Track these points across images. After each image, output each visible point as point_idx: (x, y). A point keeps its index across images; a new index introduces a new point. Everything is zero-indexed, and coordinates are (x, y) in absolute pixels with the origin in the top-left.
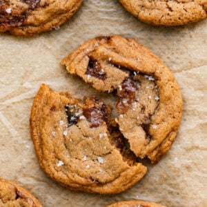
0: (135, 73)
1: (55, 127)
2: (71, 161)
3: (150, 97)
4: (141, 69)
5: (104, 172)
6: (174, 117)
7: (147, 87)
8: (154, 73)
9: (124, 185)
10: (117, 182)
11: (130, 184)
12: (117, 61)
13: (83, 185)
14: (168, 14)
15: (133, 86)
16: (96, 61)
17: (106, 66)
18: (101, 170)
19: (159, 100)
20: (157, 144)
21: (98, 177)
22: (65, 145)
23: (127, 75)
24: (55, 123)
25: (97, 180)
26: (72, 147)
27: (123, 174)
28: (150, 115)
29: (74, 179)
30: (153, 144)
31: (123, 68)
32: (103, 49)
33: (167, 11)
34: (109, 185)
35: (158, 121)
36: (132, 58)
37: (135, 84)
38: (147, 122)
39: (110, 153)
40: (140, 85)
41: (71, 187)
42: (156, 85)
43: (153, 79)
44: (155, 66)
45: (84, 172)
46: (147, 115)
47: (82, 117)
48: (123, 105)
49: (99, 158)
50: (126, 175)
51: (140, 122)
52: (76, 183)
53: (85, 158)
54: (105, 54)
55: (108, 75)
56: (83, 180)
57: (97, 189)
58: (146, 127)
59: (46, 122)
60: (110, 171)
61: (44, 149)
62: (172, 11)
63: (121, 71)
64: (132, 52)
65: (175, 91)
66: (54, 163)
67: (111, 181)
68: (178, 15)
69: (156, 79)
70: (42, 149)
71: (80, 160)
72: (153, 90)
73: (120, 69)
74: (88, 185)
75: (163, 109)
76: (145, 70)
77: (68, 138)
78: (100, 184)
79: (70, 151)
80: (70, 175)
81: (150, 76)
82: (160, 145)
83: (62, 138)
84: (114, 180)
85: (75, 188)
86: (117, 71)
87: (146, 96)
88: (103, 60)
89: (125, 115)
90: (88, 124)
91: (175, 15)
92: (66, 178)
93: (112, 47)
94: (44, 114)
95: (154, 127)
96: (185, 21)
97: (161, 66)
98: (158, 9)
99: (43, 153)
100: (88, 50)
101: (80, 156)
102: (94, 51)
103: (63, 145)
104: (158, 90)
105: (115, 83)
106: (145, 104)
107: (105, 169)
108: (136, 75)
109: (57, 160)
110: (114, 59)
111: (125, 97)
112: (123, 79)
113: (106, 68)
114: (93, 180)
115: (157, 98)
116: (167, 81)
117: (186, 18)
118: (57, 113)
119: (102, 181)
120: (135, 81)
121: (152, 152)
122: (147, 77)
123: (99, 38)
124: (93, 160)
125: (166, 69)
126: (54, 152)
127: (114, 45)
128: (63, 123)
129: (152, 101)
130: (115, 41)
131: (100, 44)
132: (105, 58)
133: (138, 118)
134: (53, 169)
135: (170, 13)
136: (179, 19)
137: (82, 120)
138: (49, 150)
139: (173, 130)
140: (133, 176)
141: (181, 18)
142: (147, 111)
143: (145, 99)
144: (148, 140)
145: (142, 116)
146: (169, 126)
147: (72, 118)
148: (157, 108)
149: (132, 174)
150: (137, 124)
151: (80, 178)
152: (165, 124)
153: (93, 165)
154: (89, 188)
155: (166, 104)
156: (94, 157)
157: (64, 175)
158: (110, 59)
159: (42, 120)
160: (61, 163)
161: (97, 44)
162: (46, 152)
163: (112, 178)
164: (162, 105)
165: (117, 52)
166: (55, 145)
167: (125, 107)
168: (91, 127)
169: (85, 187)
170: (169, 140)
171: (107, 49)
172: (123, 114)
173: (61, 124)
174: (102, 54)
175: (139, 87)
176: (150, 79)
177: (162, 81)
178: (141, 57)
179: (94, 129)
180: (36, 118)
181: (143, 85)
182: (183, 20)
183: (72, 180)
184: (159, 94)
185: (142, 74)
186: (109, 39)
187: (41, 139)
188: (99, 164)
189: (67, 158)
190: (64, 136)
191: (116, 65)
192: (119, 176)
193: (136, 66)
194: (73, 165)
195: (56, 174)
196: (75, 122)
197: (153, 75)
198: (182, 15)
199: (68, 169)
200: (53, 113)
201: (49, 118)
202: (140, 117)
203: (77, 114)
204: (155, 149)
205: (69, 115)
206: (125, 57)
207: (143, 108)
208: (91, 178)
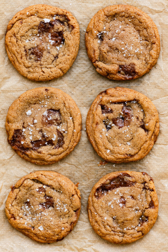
0: (126, 103)
1: (101, 133)
2: (114, 148)
3: (138, 111)
4: (128, 100)
5: (132, 149)
6: (154, 116)
7: (135, 107)
8: (135, 99)
9: (144, 153)
10: (140, 152)
11: (147, 152)
12: (114, 101)
13: (123, 159)
14: (43, 75)
15: (128, 109)
16: (104, 105)
17: (110, 106)
18: (130, 149)
19: (143, 111)
20: (152, 133)
21: (130, 153)
22: (108, 141)
23: (122, 105)
24: (100, 131)
25: (130, 155)
26: (112, 141)
27: (142, 147)
28: (142, 120)
29: (118, 157)
30: (150, 133)
31: (119, 103)
32: (105, 98)
33: (42, 73)
34: (137, 155)
35: (147, 121)
36: (121, 96)
37: (128, 108)
38: (142, 124)
39: (132, 139)
40: (131, 107)
41: (117, 162)
42: (138, 104)
43: (136, 102)
44: (134, 95)
45: (122, 152)
46: (141, 120)
47: (113, 125)
48: (127, 121)
49: (128, 143)
50: (144, 147)
51: (139, 126)
52: (120, 159)
53: (120, 145)
54: (107, 100)
55: (113, 110)
56: (122, 156)
57: (131, 159)
58: (143, 127)
59: (95, 132)
60: (135, 148)
61: (98, 146)
62: (44, 73)
63: (118, 105)
64: (120, 93)
65: (149, 103)
66: (106, 152)
67: (137, 153)
68: (48, 75)
69: (137, 101)
70: (97, 146)
71: (118, 146)
72: (138, 107)
73: (118, 104)
74: (126, 158)
75: (147, 114)
76: (130, 99)
77: (109, 137)
78: (132, 156)
79: (112, 143)
80: (115, 155)
81: (133, 101)
82: (154, 132)
83: (106, 138)
84: (138, 152)
85: (120, 162)
86: (116, 105)
87: (136, 112)
88: (108, 103)
89: (130, 125)
90: (117, 127)
91: (46, 75)
92: (113, 158)
93: (109, 95)
94: (93, 128)
95: (147, 125)
96: (52, 78)
97: (137, 94)
98: (38, 73)
99: (98, 148)
100: (98, 102)
101: (118, 144)
102: (101, 101)
103: (107, 141)
104: (141, 106)
105: (118, 112)
106: (137, 116)
107: (132, 148)
108: (127, 104)
109: (106, 150)
110: (113, 100)
111: (126, 117)
112: (121, 108)
113: (111, 107)
114: (128, 155)
115: (142, 110)
116: (143, 100)
117: (52, 76)
118: (100, 125)
119: (133, 154)
120: (128, 106)
121: (151, 137)
122: (132, 102)
123: (101, 93)
124: (125, 145)
125: (140, 94)
126: (104, 146)
127: (110, 94)
128: (104, 130)
129: (140, 113)
130: (109, 92)
131: (103, 96)
132: (108, 102)
133: (137, 124)
134: (105, 155)
135: (44, 74)
136: (49, 77)
137: (113, 126)
138: (101, 146)
139: (157, 122)
140: (148, 147)
141: (50, 76)
142: (140, 118)
143: (136, 113)
144: (147, 133)
145: (139, 122)
146: (154, 121)
147: (108, 126)
148: (144, 115)
149: (147, 146)
150: (138, 127)
151: (121, 155)
152: (151, 121)
153: (126, 147)
154: (127, 159)
155: (148, 111)
156: (125, 143)
157: (112, 157)
158: (111, 102)
159: (93, 131)
160: (108, 151)
161: (101, 97)
162: (100, 147)
163: (137, 151)
164: (146, 112)
165: (113, 96)
166: (103, 142)
167: (128, 121)
168: (119, 128)
169: (125, 160)
170: (157, 128)
171: (107, 97)
172: (129, 125)
173: (103, 131)
174: (106, 100)
175: (131, 108)
176: (134, 102)
177: (141, 101)
178: (125, 94)
179: (121, 129)
180: (90, 131)
181: (133, 107)
182: (50, 77)
183: (117, 158)
184: (142, 108)
185: (129, 101)
186: (106, 92)
187: (95, 141)
188: (128, 146)
189: (111, 147)
190: (106, 136)
191: (115, 103)
192: (141, 149)
193: (125, 99)
194: (115, 150)
195: (108, 157)
196: (110, 128)
197: (135, 100)
198: (50, 75)
199: (113, 153)
200: (98, 126)
201: (96, 129)
202: (138, 123)
203: (110, 124)
204: (152, 135)
205: (106, 125)
206: (117, 97)
207: (138, 118)
208: (126, 154)
